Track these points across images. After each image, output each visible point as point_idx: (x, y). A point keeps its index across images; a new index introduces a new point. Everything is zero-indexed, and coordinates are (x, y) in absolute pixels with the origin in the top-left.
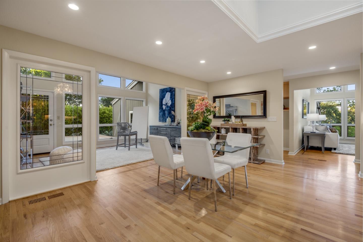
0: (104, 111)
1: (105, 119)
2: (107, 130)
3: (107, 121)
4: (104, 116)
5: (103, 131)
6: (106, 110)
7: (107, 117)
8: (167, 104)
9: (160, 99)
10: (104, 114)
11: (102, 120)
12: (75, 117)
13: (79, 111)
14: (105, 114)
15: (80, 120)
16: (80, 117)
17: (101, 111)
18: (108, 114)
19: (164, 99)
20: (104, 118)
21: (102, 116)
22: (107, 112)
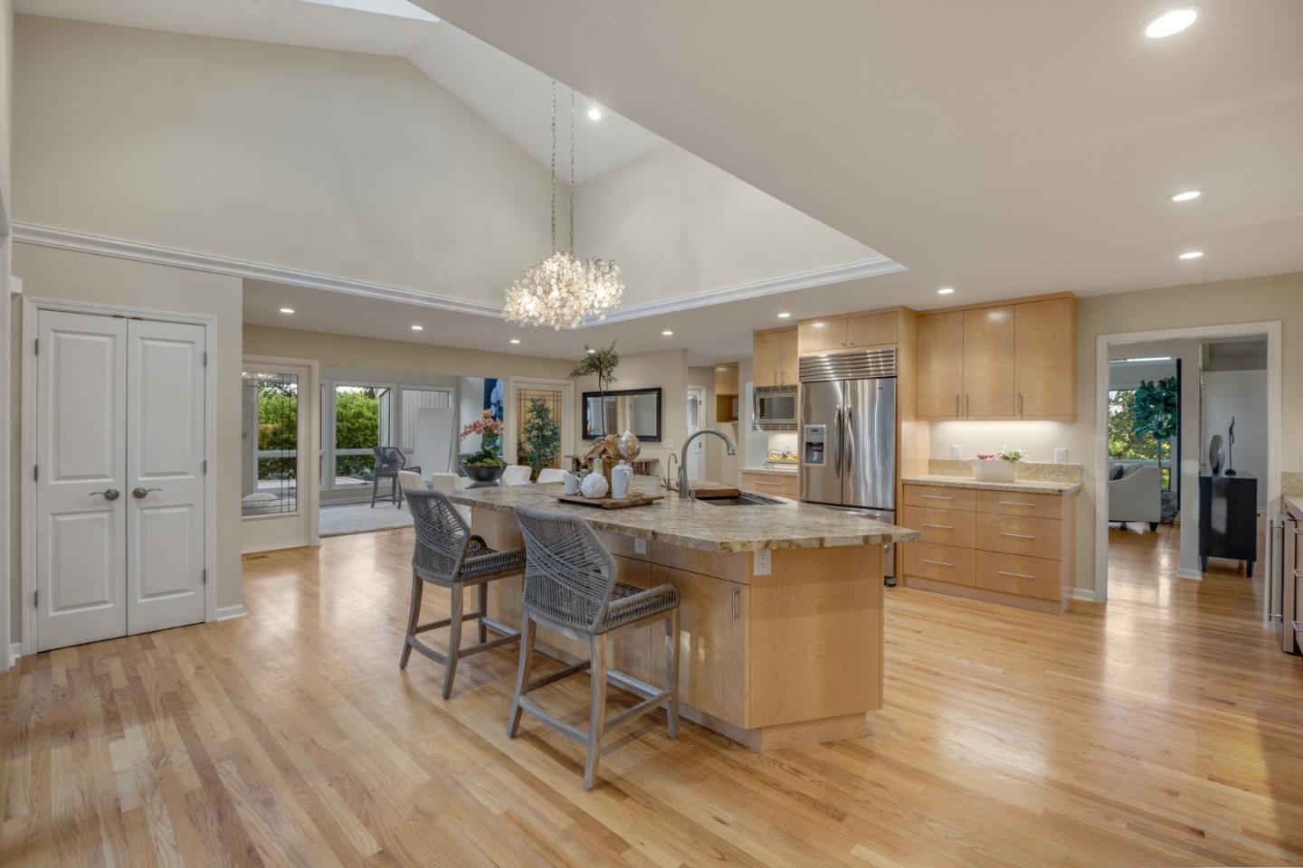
0: (357, 410)
1: (359, 434)
2: (367, 465)
3: (366, 439)
4: (357, 425)
5: (355, 468)
6: (365, 407)
7: (367, 427)
8: (499, 402)
9: (485, 390)
10: (358, 418)
11: (353, 436)
12: (277, 426)
13: (287, 411)
14: (361, 420)
15: (291, 436)
16: (291, 427)
17: (351, 409)
18: (370, 419)
19: (494, 390)
20: (359, 429)
21: (353, 424)
22: (367, 413)
